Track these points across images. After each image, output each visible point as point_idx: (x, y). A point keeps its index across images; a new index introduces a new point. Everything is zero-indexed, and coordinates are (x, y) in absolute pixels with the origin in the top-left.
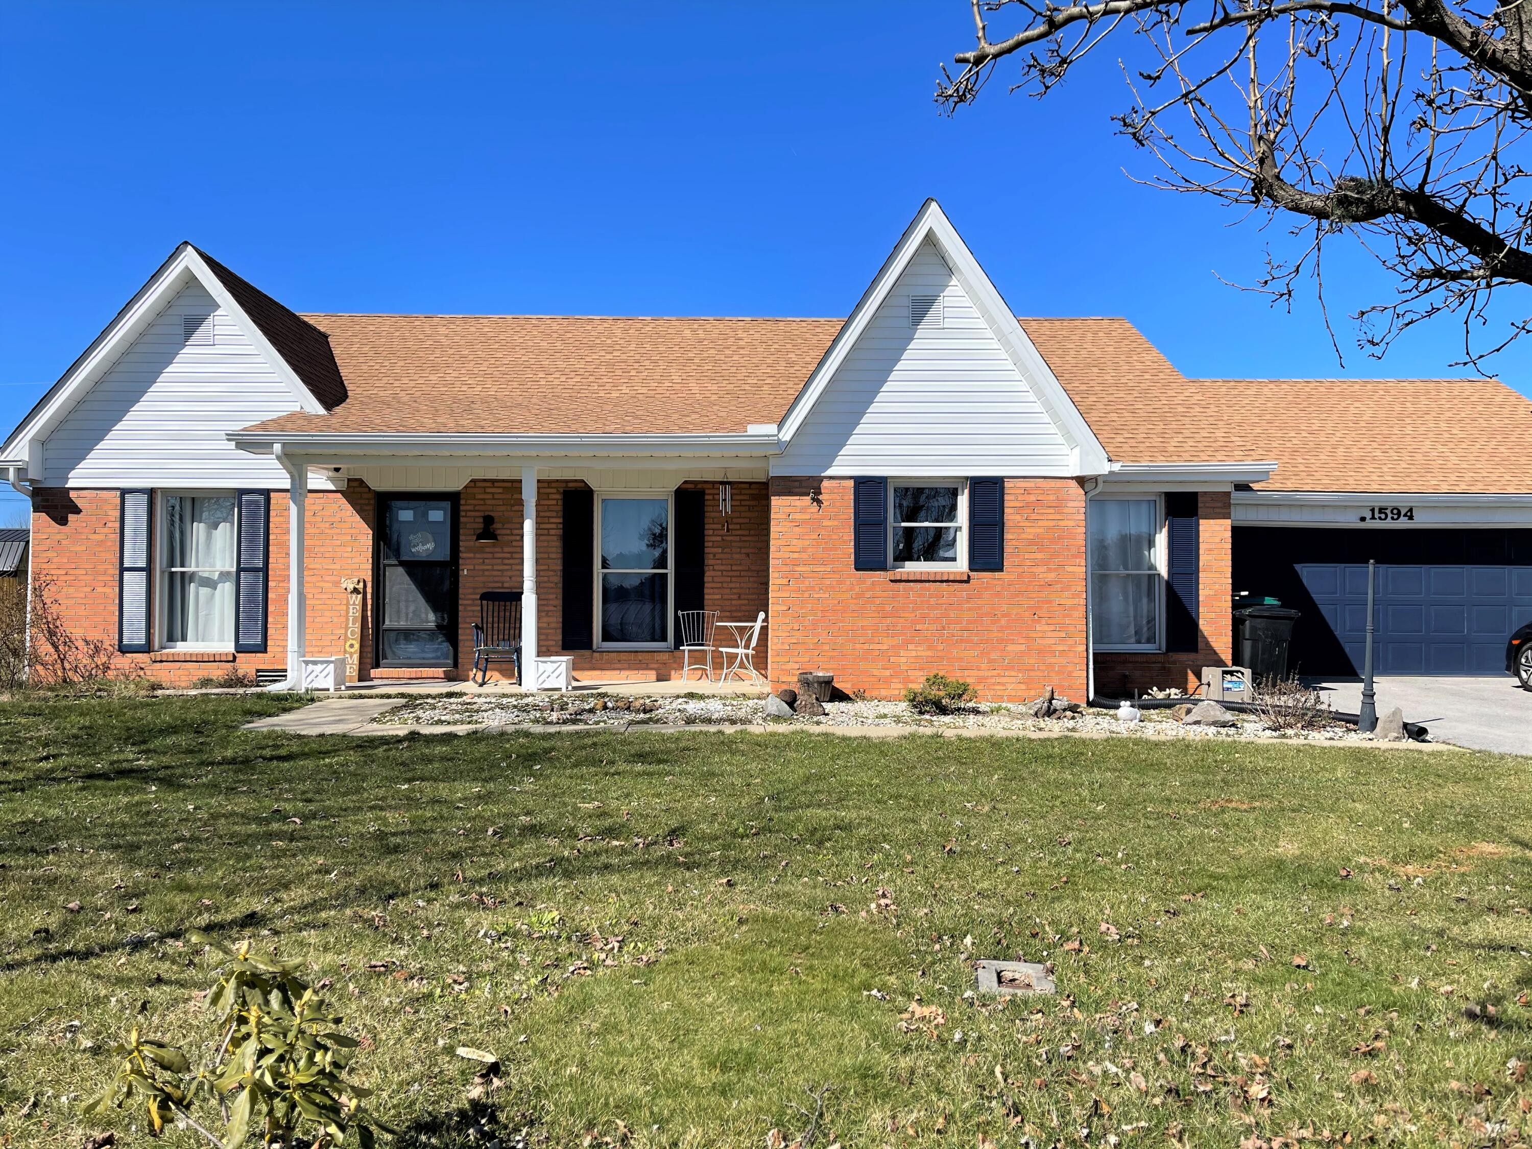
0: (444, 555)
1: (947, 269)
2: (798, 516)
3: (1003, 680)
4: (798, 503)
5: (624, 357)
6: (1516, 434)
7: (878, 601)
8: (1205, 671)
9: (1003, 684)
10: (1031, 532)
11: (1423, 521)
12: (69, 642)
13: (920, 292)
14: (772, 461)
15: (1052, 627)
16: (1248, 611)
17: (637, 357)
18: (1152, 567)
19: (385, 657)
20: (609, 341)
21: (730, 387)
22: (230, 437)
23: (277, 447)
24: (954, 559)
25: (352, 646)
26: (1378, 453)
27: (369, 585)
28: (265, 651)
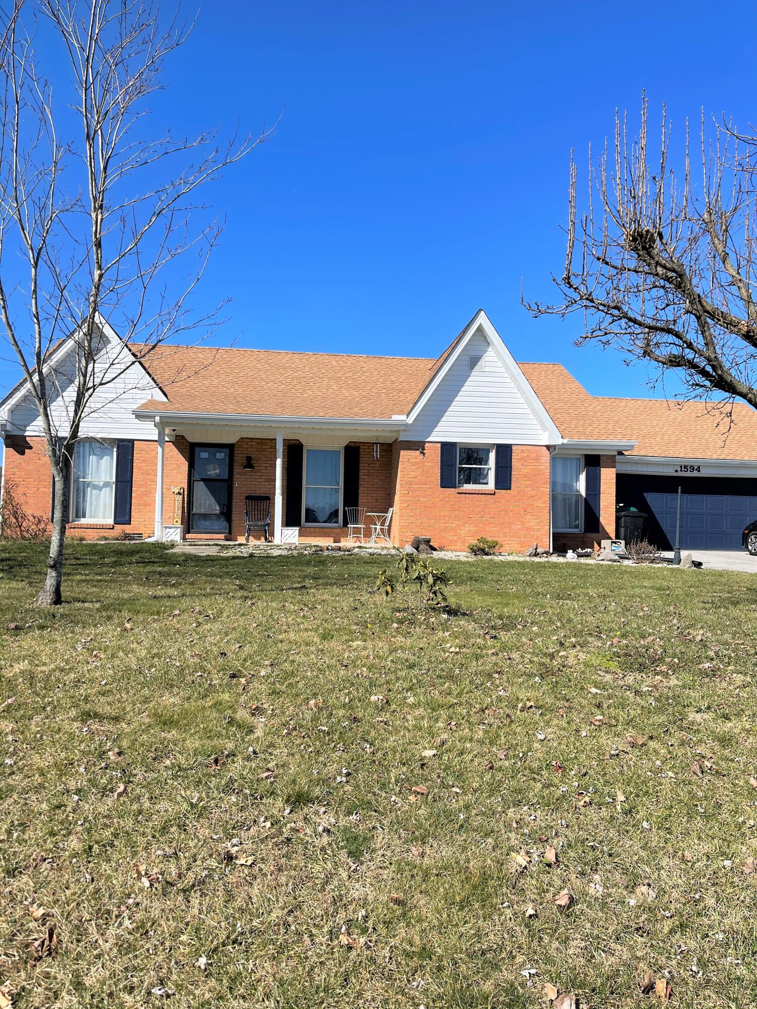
0: (225, 476)
1: (487, 342)
2: (414, 460)
3: (510, 542)
4: (413, 454)
5: (304, 375)
6: (751, 431)
7: (451, 503)
8: (603, 542)
9: (510, 544)
10: (525, 471)
11: (705, 473)
12: (24, 517)
13: (474, 353)
14: (401, 433)
15: (533, 517)
16: (623, 513)
17: (311, 375)
18: (578, 491)
19: (193, 528)
20: (293, 366)
21: (364, 394)
22: (134, 412)
23: (157, 419)
24: (487, 484)
25: (177, 522)
26: (684, 438)
27: (186, 490)
28: (130, 524)
